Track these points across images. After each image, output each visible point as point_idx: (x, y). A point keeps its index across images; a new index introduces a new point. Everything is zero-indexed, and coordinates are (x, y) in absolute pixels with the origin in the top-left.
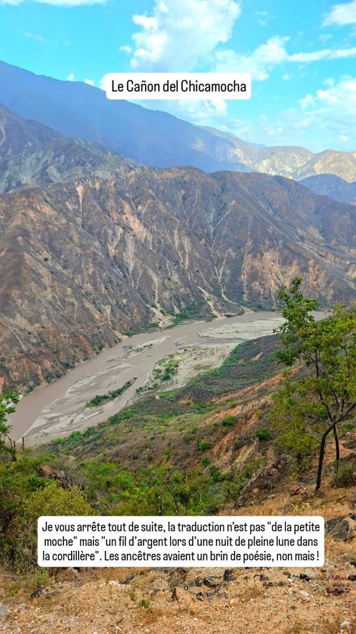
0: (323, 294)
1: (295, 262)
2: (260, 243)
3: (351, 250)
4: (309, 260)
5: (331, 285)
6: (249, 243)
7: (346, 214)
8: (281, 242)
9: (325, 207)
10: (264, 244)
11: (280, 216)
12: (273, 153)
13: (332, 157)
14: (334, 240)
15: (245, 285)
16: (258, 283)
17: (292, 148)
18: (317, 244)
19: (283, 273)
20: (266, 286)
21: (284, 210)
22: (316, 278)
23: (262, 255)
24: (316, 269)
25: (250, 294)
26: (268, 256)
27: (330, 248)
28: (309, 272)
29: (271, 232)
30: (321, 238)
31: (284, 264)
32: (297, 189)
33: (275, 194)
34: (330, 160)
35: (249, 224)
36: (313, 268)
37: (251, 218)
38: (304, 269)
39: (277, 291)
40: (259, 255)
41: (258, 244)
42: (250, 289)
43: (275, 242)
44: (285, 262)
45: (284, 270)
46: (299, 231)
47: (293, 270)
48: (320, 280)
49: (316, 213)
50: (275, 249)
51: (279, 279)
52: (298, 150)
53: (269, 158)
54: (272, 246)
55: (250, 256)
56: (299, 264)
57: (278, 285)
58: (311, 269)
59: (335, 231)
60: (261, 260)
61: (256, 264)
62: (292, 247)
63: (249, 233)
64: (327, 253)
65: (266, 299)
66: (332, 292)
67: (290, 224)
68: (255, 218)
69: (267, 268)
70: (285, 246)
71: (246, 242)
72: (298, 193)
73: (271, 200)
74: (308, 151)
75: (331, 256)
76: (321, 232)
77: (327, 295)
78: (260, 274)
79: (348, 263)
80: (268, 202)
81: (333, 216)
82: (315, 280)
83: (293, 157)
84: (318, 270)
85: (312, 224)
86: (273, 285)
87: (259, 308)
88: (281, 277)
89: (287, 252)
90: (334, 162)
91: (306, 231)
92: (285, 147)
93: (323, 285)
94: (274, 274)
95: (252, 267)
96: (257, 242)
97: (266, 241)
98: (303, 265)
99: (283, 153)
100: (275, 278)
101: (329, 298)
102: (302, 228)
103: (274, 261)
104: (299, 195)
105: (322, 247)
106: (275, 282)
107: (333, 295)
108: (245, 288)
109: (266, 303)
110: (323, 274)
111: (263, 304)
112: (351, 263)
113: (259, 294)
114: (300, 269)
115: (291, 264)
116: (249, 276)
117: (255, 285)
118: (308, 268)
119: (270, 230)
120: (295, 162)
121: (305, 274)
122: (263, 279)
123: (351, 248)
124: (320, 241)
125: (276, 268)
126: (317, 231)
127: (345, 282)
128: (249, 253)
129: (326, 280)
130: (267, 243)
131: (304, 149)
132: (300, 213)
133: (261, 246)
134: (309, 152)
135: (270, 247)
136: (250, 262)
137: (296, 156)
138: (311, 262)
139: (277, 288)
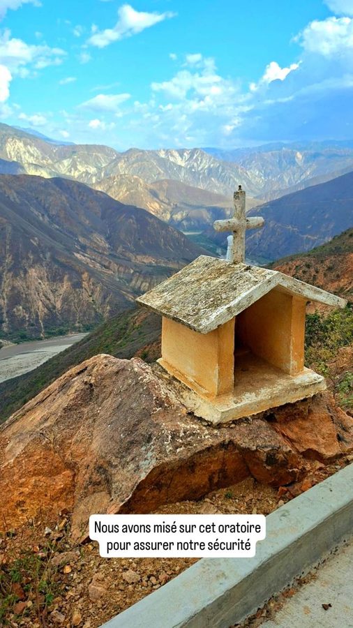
0: (100, 311)
1: (66, 277)
2: (23, 259)
3: (138, 257)
4: (83, 273)
5: (107, 300)
6: (9, 260)
7: (132, 218)
8: (48, 255)
9: (110, 210)
10: (28, 258)
11: (58, 224)
12: (74, 152)
13: (136, 156)
14: (121, 246)
15: (4, 311)
16: (21, 307)
17: (94, 146)
18: (101, 254)
19: (54, 292)
20: (33, 310)
21: (62, 216)
22: (92, 293)
23: (26, 272)
24: (91, 283)
25: (11, 322)
26: (33, 273)
27: (115, 256)
28: (82, 288)
29: (35, 244)
30: (107, 245)
31: (54, 281)
32: (80, 192)
33: (52, 198)
34: (133, 159)
35: (8, 235)
36: (88, 283)
37: (9, 228)
38: (77, 285)
39: (46, 314)
40: (21, 272)
41: (20, 259)
42: (11, 315)
43: (41, 255)
44: (55, 278)
45: (54, 287)
46: (81, 239)
47: (65, 287)
48: (96, 295)
49: (103, 218)
50: (41, 265)
51: (49, 299)
52: (102, 148)
53: (70, 157)
54: (38, 261)
55: (10, 274)
56: (70, 279)
57: (46, 306)
58: (85, 284)
59: (122, 237)
60: (25, 278)
61: (19, 283)
62: (63, 260)
63: (8, 247)
64: (110, 263)
65: (32, 325)
66: (108, 308)
67: (70, 232)
68: (14, 229)
69: (33, 287)
70: (53, 259)
71: (4, 257)
72: (81, 197)
73: (47, 205)
74: (112, 150)
75: (114, 266)
76: (107, 239)
77: (104, 312)
78: (24, 296)
79: (132, 271)
80: (44, 208)
81: (119, 221)
82: (91, 296)
83: (97, 157)
84: (93, 284)
85: (96, 230)
86: (41, 307)
87: (24, 338)
88: (51, 297)
89: (56, 266)
90: (137, 161)
91: (89, 239)
92: (87, 145)
93: (99, 301)
94: (41, 294)
95: (13, 288)
96: (17, 258)
97: (29, 255)
98: (75, 280)
99: (86, 152)
100: (43, 298)
101: (106, 315)
102: (84, 236)
103: (41, 279)
104: (82, 199)
105: (106, 256)
106: (43, 303)
107: (110, 311)
108: (5, 315)
109: (32, 330)
110: (98, 288)
111: (27, 333)
112: (135, 272)
113: (23, 320)
114: (71, 285)
115: (61, 280)
116: (9, 300)
117: (18, 310)
118: (81, 283)
119: (35, 241)
120: (99, 162)
121: (77, 290)
122: (27, 301)
123: (138, 254)
124: (104, 249)
125: (45, 286)
126: (103, 239)
127: (123, 295)
128: (9, 271)
129: (102, 295)
130: (32, 257)
131: (108, 148)
132: (83, 218)
133: (24, 261)
134: (115, 151)
135: (35, 262)
136: (11, 283)
137: (99, 155)
138: (85, 276)
139: (46, 310)
